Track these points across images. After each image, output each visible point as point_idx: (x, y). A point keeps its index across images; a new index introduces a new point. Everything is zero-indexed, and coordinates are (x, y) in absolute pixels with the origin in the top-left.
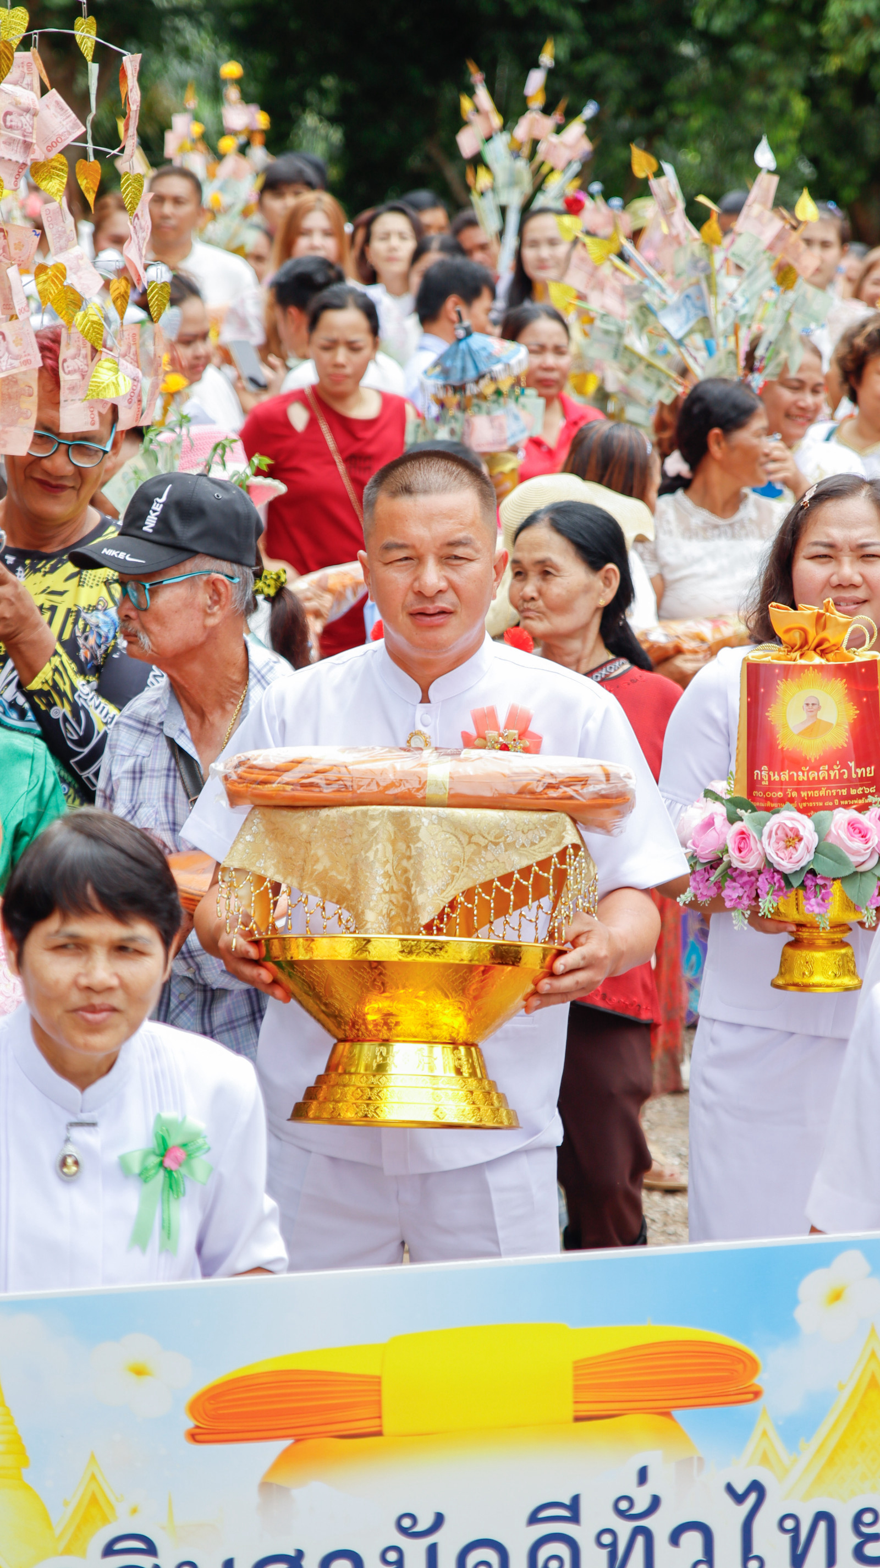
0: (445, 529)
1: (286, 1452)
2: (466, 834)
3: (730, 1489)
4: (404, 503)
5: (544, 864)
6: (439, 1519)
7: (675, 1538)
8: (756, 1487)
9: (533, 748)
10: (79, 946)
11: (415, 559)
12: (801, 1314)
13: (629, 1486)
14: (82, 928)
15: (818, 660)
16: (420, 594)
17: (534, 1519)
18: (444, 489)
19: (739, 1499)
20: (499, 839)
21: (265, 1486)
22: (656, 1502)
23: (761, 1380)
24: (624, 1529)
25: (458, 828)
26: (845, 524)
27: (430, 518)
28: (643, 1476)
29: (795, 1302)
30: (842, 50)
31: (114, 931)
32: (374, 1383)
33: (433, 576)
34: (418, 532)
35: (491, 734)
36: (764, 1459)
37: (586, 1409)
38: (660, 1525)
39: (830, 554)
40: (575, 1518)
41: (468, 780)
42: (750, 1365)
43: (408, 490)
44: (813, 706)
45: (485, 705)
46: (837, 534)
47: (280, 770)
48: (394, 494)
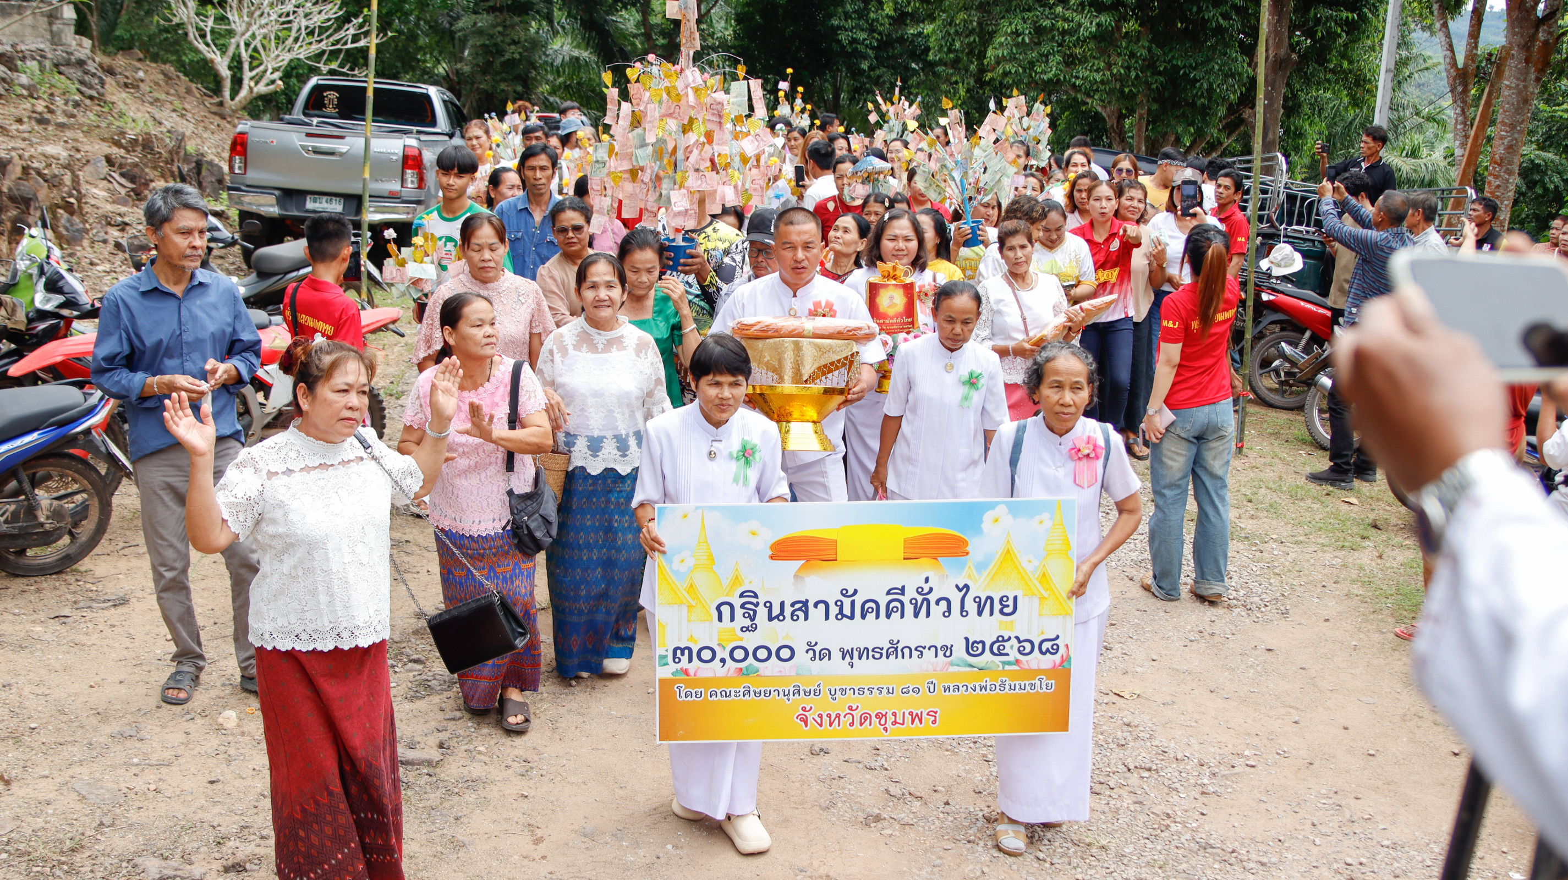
0: (805, 238)
1: (803, 565)
2: (819, 348)
3: (957, 586)
4: (791, 228)
5: (846, 358)
6: (856, 592)
7: (937, 603)
8: (967, 586)
9: (833, 316)
10: (718, 384)
11: (794, 248)
12: (984, 526)
13: (922, 584)
14: (719, 378)
15: (894, 282)
16: (796, 261)
17: (888, 593)
18: (804, 223)
19: (960, 590)
20: (830, 349)
21: (796, 576)
22: (931, 590)
23: (969, 548)
24: (920, 598)
25: (816, 346)
26: (900, 228)
27: (800, 233)
28: (927, 580)
29: (982, 522)
30: (991, 71)
31: (731, 379)
32: (834, 543)
33: (800, 254)
34: (795, 238)
35: (820, 310)
36: (969, 577)
37: (908, 555)
38: (933, 598)
39: (895, 238)
40: (903, 594)
41: (819, 328)
42: (965, 543)
43: (791, 223)
44: (891, 298)
45: (817, 299)
46: (898, 232)
47: (752, 326)
48: (786, 224)
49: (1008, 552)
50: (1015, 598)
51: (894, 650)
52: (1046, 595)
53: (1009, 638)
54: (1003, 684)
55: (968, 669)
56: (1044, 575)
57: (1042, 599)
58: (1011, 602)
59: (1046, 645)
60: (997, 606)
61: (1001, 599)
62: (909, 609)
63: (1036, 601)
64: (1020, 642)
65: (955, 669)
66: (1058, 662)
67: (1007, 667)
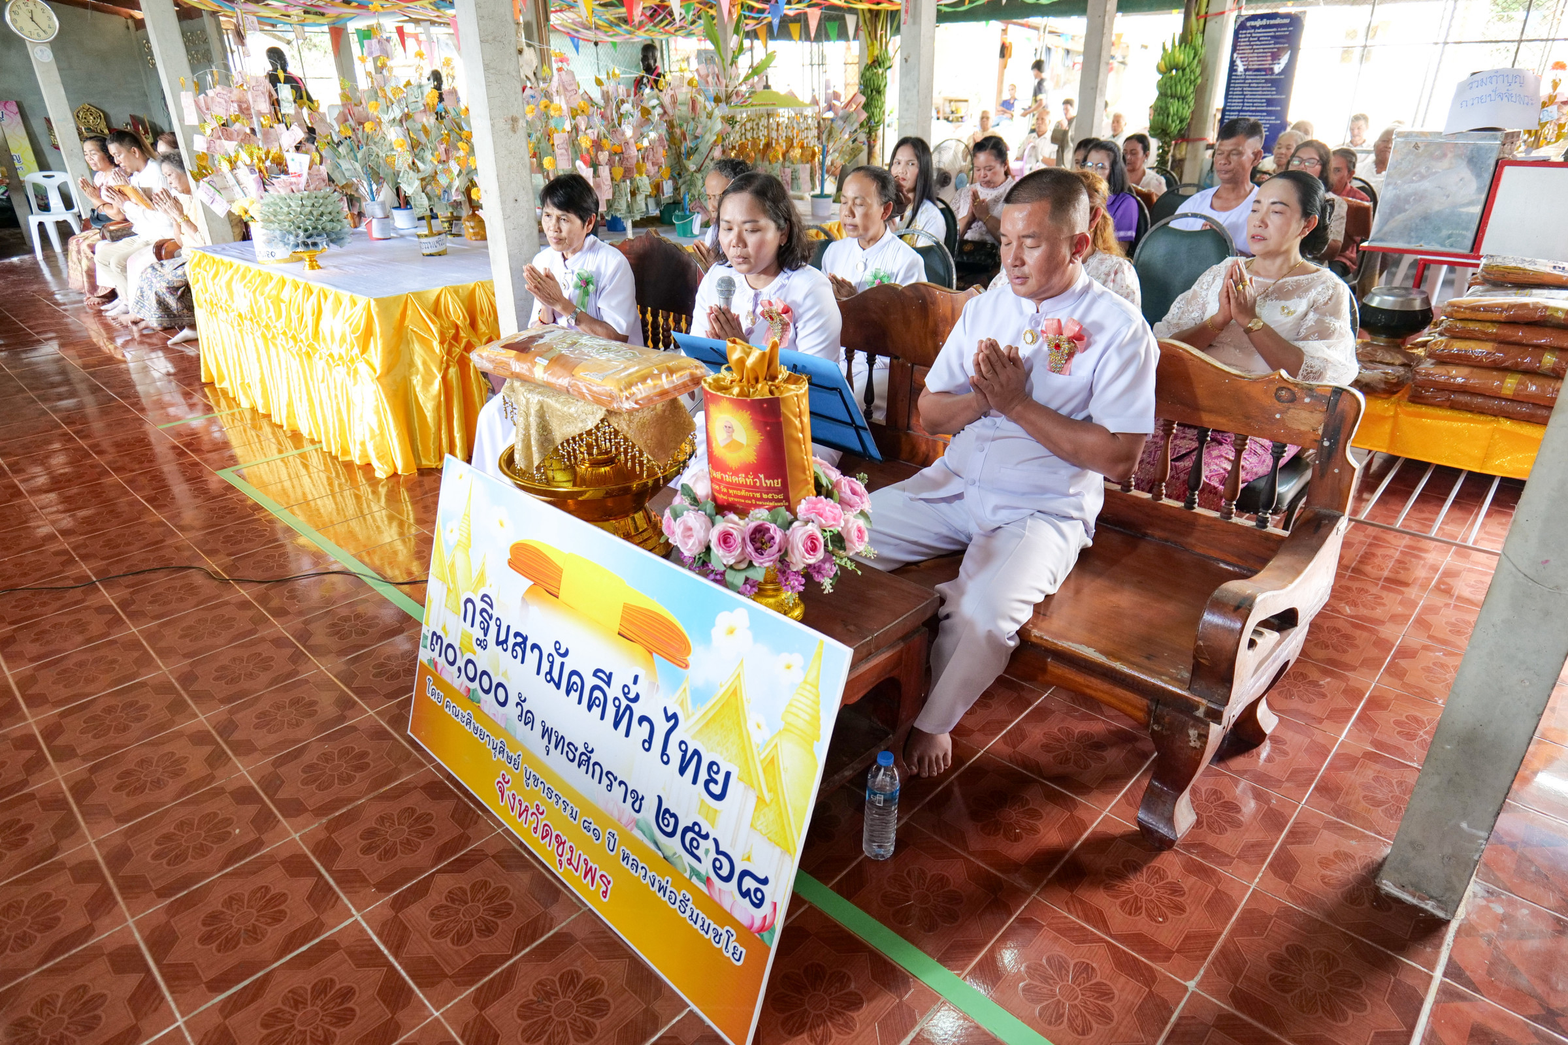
1: (531, 588)
3: (665, 710)
6: (568, 652)
7: (640, 721)
8: (677, 718)
12: (714, 632)
13: (631, 683)
17: (596, 674)
19: (667, 718)
22: (638, 697)
23: (689, 659)
24: (624, 702)
28: (636, 680)
29: (713, 625)
32: (560, 572)
36: (682, 705)
37: (623, 631)
38: (637, 710)
40: (609, 685)
42: (687, 648)
49: (735, 693)
50: (728, 775)
51: (584, 758)
52: (767, 799)
53: (706, 837)
54: (684, 901)
55: (653, 847)
56: (772, 761)
57: (760, 799)
58: (720, 778)
59: (749, 883)
60: (703, 776)
61: (712, 764)
62: (611, 711)
63: (752, 801)
64: (718, 852)
65: (637, 833)
66: (757, 923)
67: (694, 880)
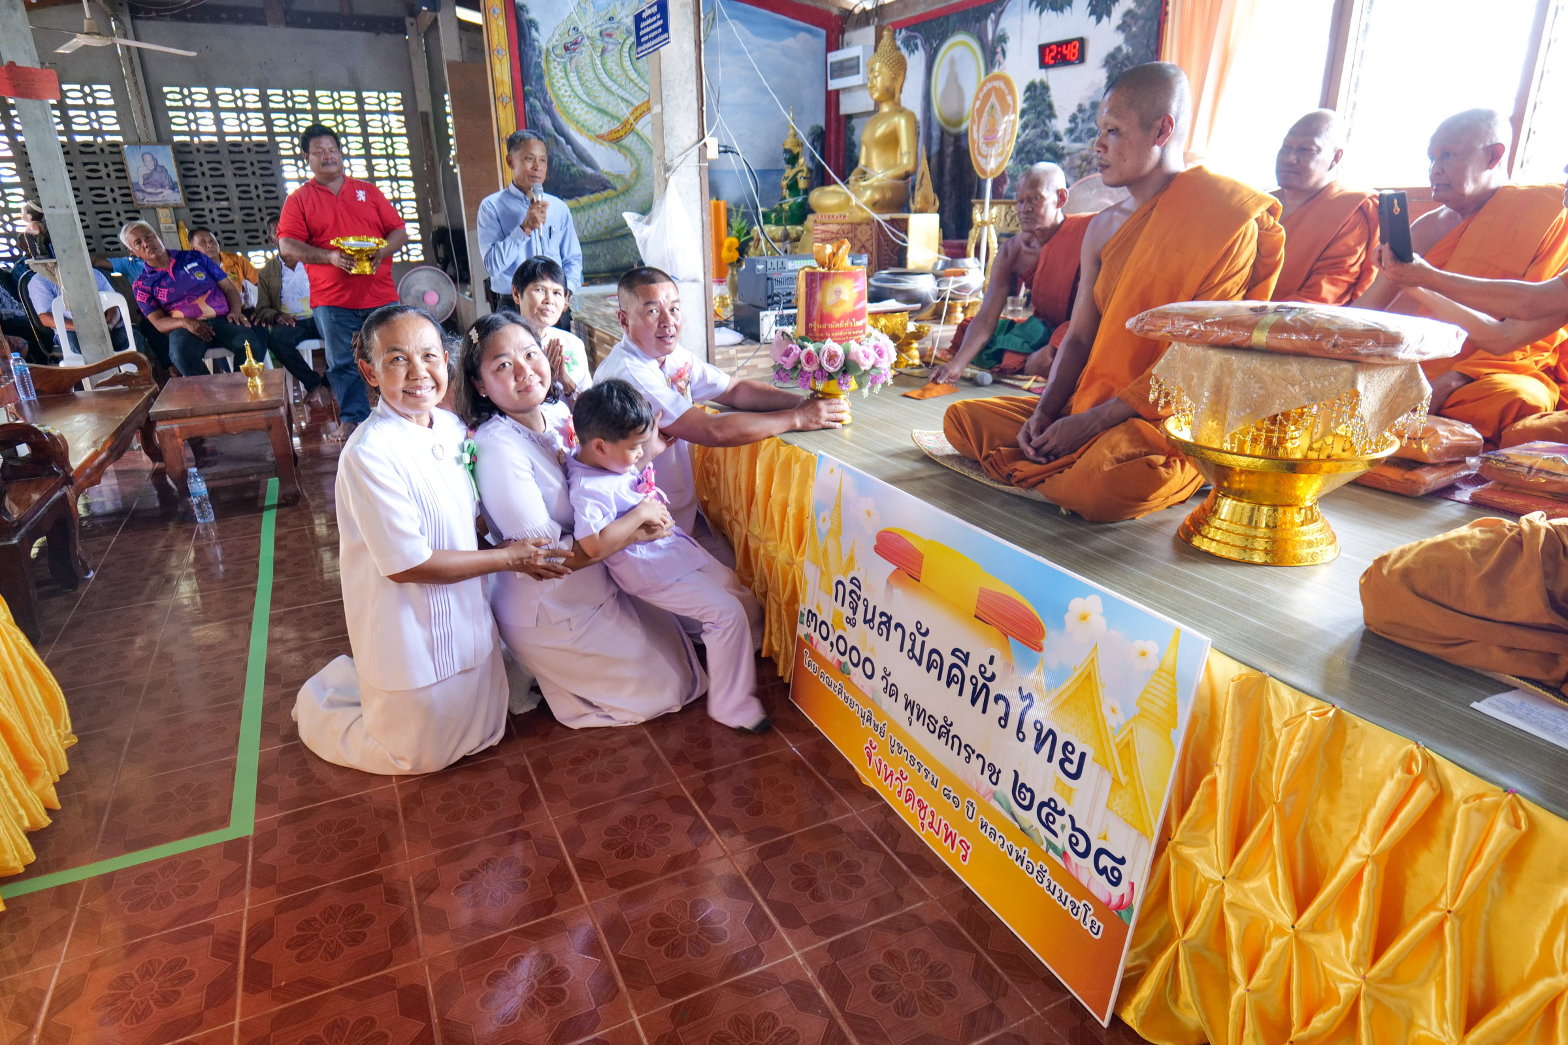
1: (895, 572)
3: (1020, 691)
6: (928, 632)
7: (996, 700)
8: (1030, 698)
12: (1068, 617)
13: (987, 663)
17: (954, 653)
19: (1022, 698)
21: (886, 580)
22: (993, 677)
23: (1044, 644)
24: (981, 681)
28: (991, 661)
29: (1067, 611)
32: (921, 558)
36: (1036, 685)
37: (979, 614)
38: (993, 689)
40: (967, 664)
42: (1041, 633)
49: (1089, 676)
50: (1083, 754)
51: (944, 731)
52: (1123, 782)
53: (1063, 813)
54: (1041, 872)
55: (1010, 818)
56: (1127, 745)
57: (1116, 782)
58: (1075, 758)
59: (1105, 861)
60: (1058, 754)
61: (1066, 744)
62: (968, 688)
63: (1107, 784)
64: (1074, 828)
65: (995, 804)
66: (1115, 901)
67: (1051, 853)
